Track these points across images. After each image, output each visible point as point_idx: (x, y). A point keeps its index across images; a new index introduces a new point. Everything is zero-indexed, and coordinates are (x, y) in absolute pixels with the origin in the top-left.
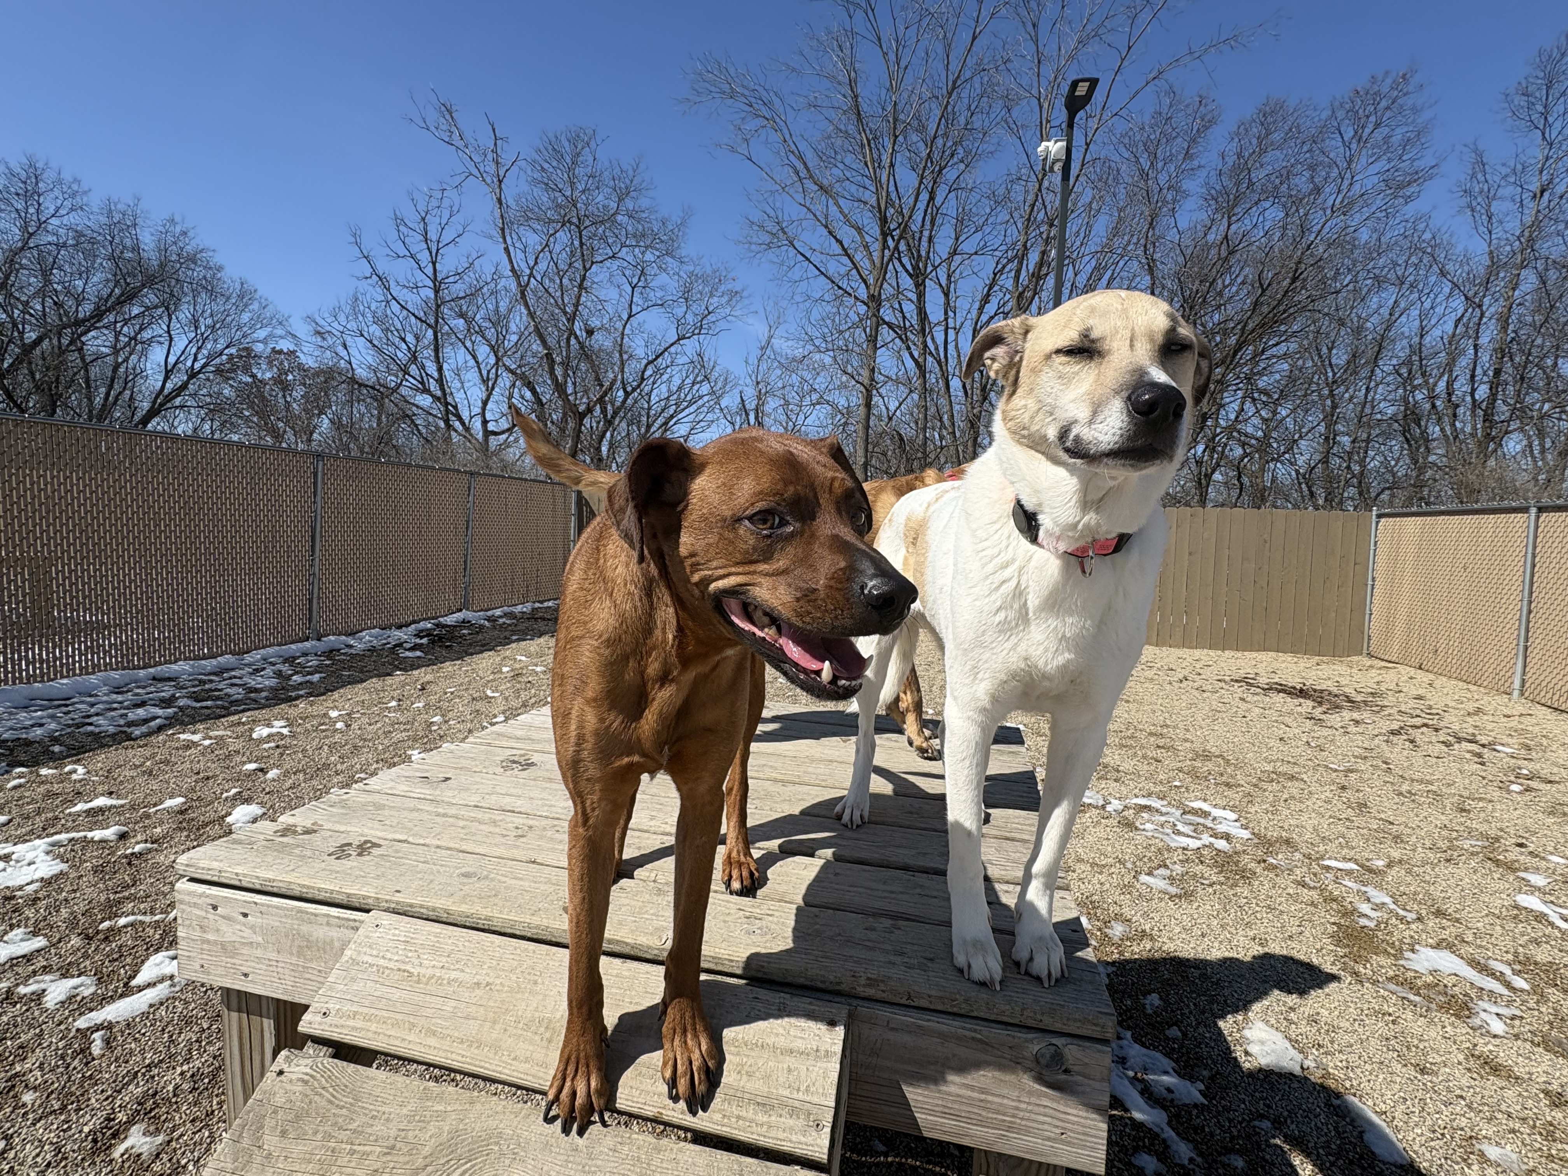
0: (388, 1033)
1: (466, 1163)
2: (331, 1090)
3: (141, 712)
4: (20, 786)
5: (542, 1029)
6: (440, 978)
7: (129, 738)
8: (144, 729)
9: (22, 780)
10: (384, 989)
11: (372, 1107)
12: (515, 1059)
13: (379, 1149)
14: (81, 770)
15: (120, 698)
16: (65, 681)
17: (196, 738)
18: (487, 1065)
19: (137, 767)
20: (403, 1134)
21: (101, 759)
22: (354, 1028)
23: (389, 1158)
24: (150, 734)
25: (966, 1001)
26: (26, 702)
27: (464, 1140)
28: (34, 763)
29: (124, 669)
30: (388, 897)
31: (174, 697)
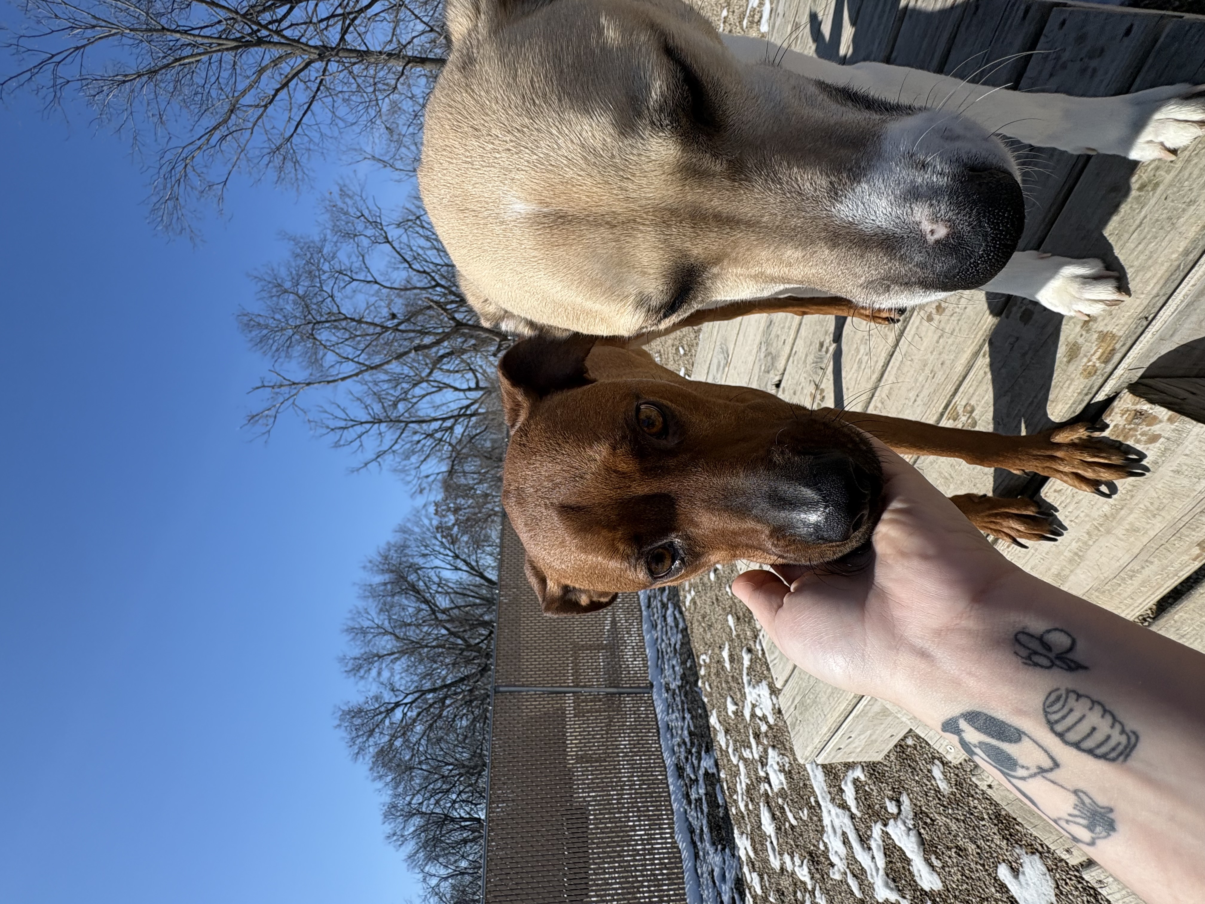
3: (670, 620)
4: (710, 685)
7: (685, 629)
8: (680, 620)
9: (707, 684)
14: (703, 657)
15: (659, 627)
16: (647, 651)
17: (689, 597)
19: (705, 630)
21: (697, 645)
24: (684, 620)
25: (1186, 254)
26: (659, 670)
28: (696, 676)
29: (641, 621)
31: (661, 601)
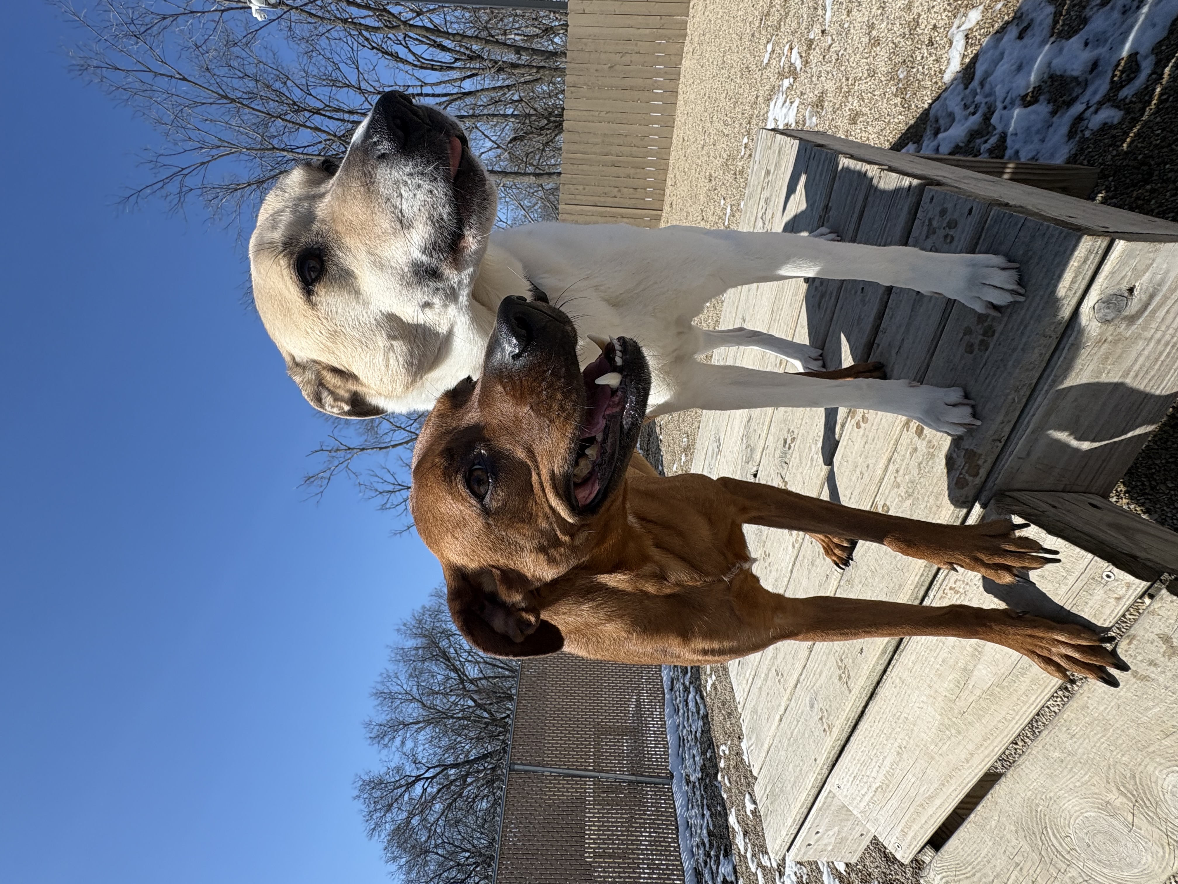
0: (923, 822)
1: (1047, 830)
2: (958, 873)
3: (691, 705)
4: (729, 779)
5: (947, 732)
6: (888, 772)
7: (706, 716)
8: (701, 706)
9: (726, 777)
10: (888, 806)
11: (979, 859)
12: (968, 761)
13: (1015, 872)
14: (723, 747)
15: (681, 712)
16: (668, 737)
17: (710, 682)
18: (967, 780)
19: (725, 718)
20: (1008, 853)
21: (717, 734)
22: (914, 838)
23: (1025, 872)
24: (705, 706)
25: (1017, 390)
26: (680, 759)
27: (1026, 823)
28: (716, 766)
29: (664, 705)
30: (819, 768)
31: (684, 684)
